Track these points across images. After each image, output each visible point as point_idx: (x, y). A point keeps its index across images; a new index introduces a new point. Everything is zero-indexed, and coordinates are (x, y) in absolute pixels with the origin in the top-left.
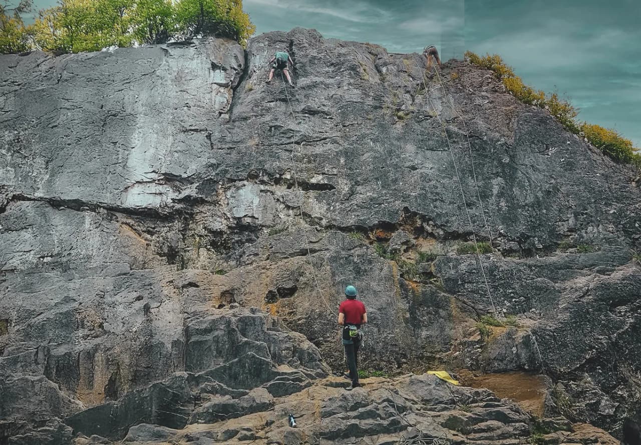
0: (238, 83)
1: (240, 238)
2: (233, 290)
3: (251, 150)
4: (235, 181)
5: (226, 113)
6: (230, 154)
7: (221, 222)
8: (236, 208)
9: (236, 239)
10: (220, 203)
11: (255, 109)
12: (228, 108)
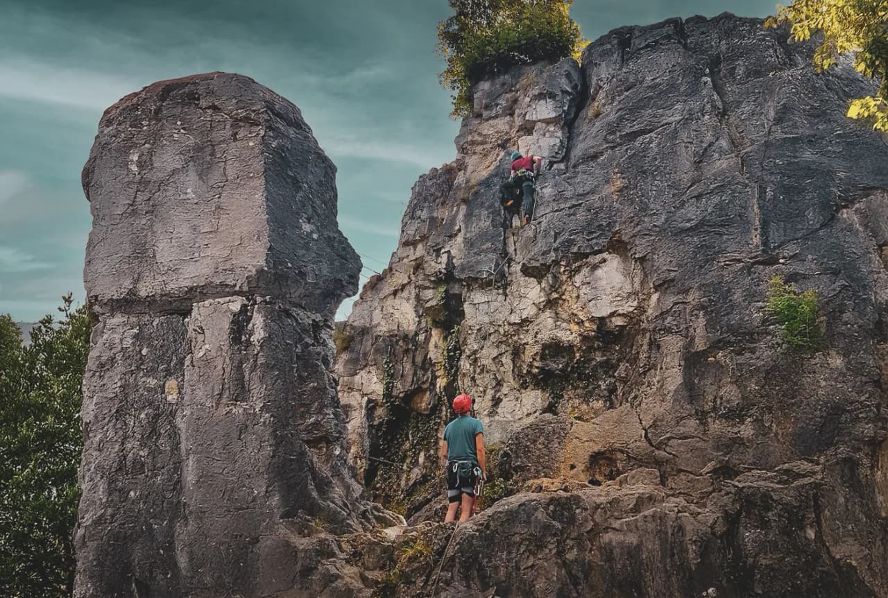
0: (575, 113)
1: (605, 358)
2: (613, 451)
3: (610, 201)
4: (586, 256)
5: (561, 161)
6: (574, 214)
7: (570, 330)
8: (593, 302)
9: (598, 359)
10: (564, 297)
11: (610, 138)
12: (564, 154)
